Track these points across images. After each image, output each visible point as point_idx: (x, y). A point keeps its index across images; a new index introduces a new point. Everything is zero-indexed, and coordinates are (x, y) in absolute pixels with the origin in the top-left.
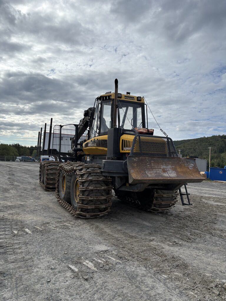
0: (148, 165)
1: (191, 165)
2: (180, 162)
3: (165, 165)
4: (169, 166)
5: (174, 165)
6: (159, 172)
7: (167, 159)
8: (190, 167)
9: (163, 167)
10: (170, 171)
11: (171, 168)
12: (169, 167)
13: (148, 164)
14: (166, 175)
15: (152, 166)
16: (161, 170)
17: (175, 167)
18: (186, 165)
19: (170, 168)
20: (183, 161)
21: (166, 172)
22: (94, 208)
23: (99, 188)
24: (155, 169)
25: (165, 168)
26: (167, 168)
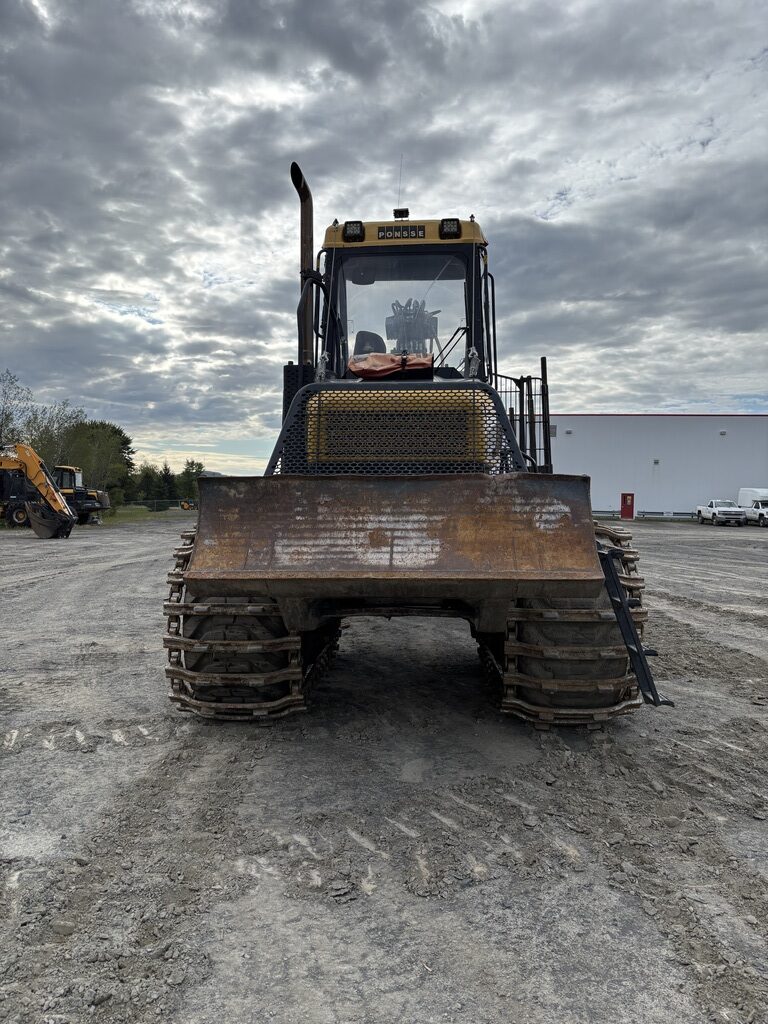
0: (298, 514)
1: (552, 509)
2: (483, 495)
3: (393, 514)
4: (411, 518)
5: (442, 513)
6: (345, 546)
7: (407, 483)
8: (545, 517)
9: (380, 522)
10: (411, 538)
11: (425, 526)
12: (414, 522)
13: (299, 509)
14: (377, 558)
15: (320, 518)
16: (362, 534)
17: (449, 520)
18: (518, 509)
19: (416, 526)
20: (501, 492)
21: (386, 545)
22: (218, 682)
23: (233, 611)
24: (332, 530)
25: (391, 526)
26: (399, 526)
